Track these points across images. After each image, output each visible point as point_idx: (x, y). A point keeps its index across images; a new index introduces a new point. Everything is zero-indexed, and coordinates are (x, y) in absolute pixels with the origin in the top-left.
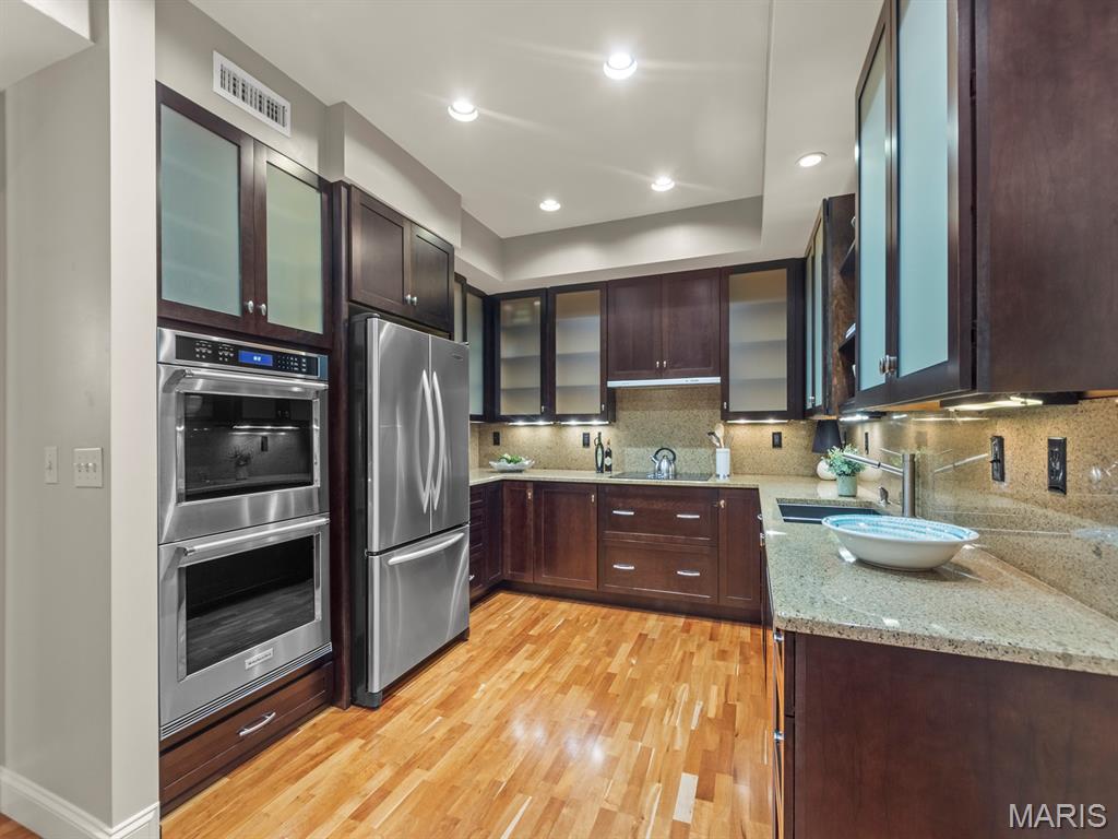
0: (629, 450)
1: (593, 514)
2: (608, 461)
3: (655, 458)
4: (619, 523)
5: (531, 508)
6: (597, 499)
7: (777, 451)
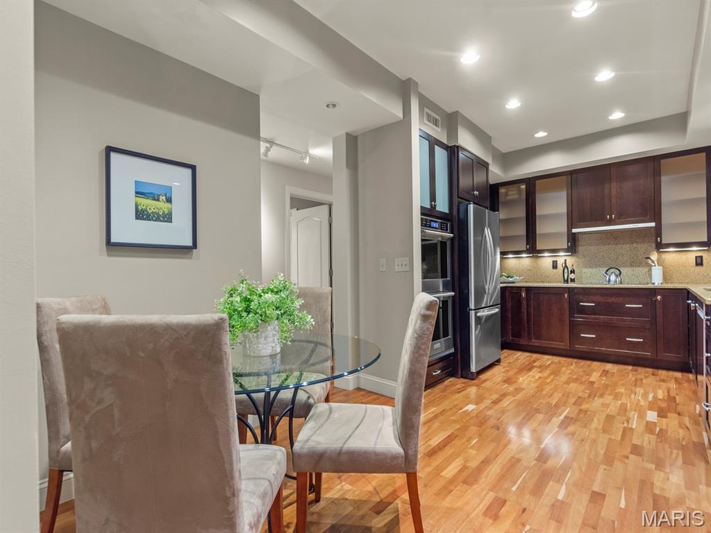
0: (585, 270)
1: (566, 306)
2: (572, 276)
3: (606, 273)
4: (583, 310)
5: (524, 302)
6: (569, 296)
7: (699, 268)
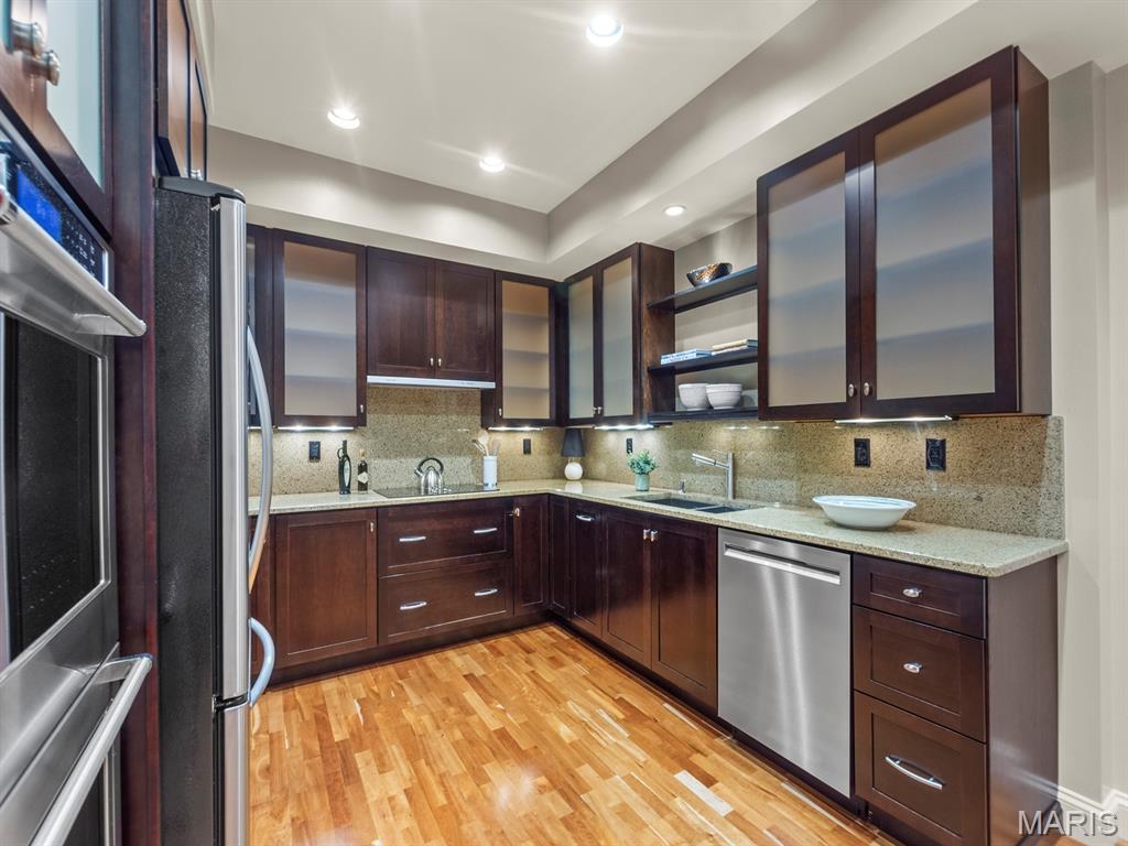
1: (371, 549)
2: (363, 478)
3: (419, 470)
4: (405, 553)
6: (377, 527)
7: (526, 456)
